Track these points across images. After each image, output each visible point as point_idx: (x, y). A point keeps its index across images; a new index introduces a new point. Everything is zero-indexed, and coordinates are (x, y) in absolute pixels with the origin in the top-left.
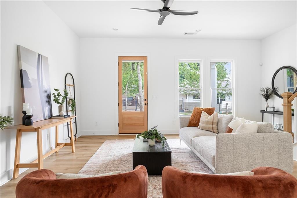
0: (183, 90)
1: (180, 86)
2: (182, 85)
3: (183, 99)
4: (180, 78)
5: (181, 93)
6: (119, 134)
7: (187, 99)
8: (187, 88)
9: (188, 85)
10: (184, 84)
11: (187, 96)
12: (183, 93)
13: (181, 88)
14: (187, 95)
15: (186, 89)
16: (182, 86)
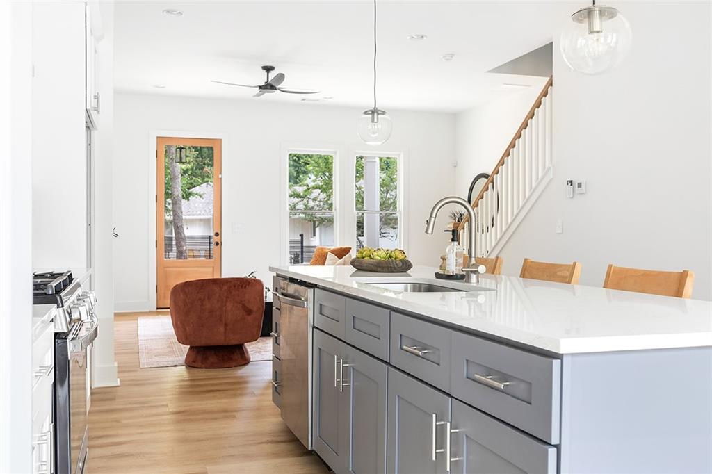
0: (301, 206)
1: (290, 196)
2: (300, 189)
3: (302, 235)
4: (292, 163)
5: (297, 216)
6: (157, 308)
7: (314, 235)
8: (314, 200)
9: (319, 191)
10: (305, 188)
11: (314, 225)
12: (302, 216)
13: (296, 200)
14: (314, 222)
15: (311, 204)
16: (299, 196)
